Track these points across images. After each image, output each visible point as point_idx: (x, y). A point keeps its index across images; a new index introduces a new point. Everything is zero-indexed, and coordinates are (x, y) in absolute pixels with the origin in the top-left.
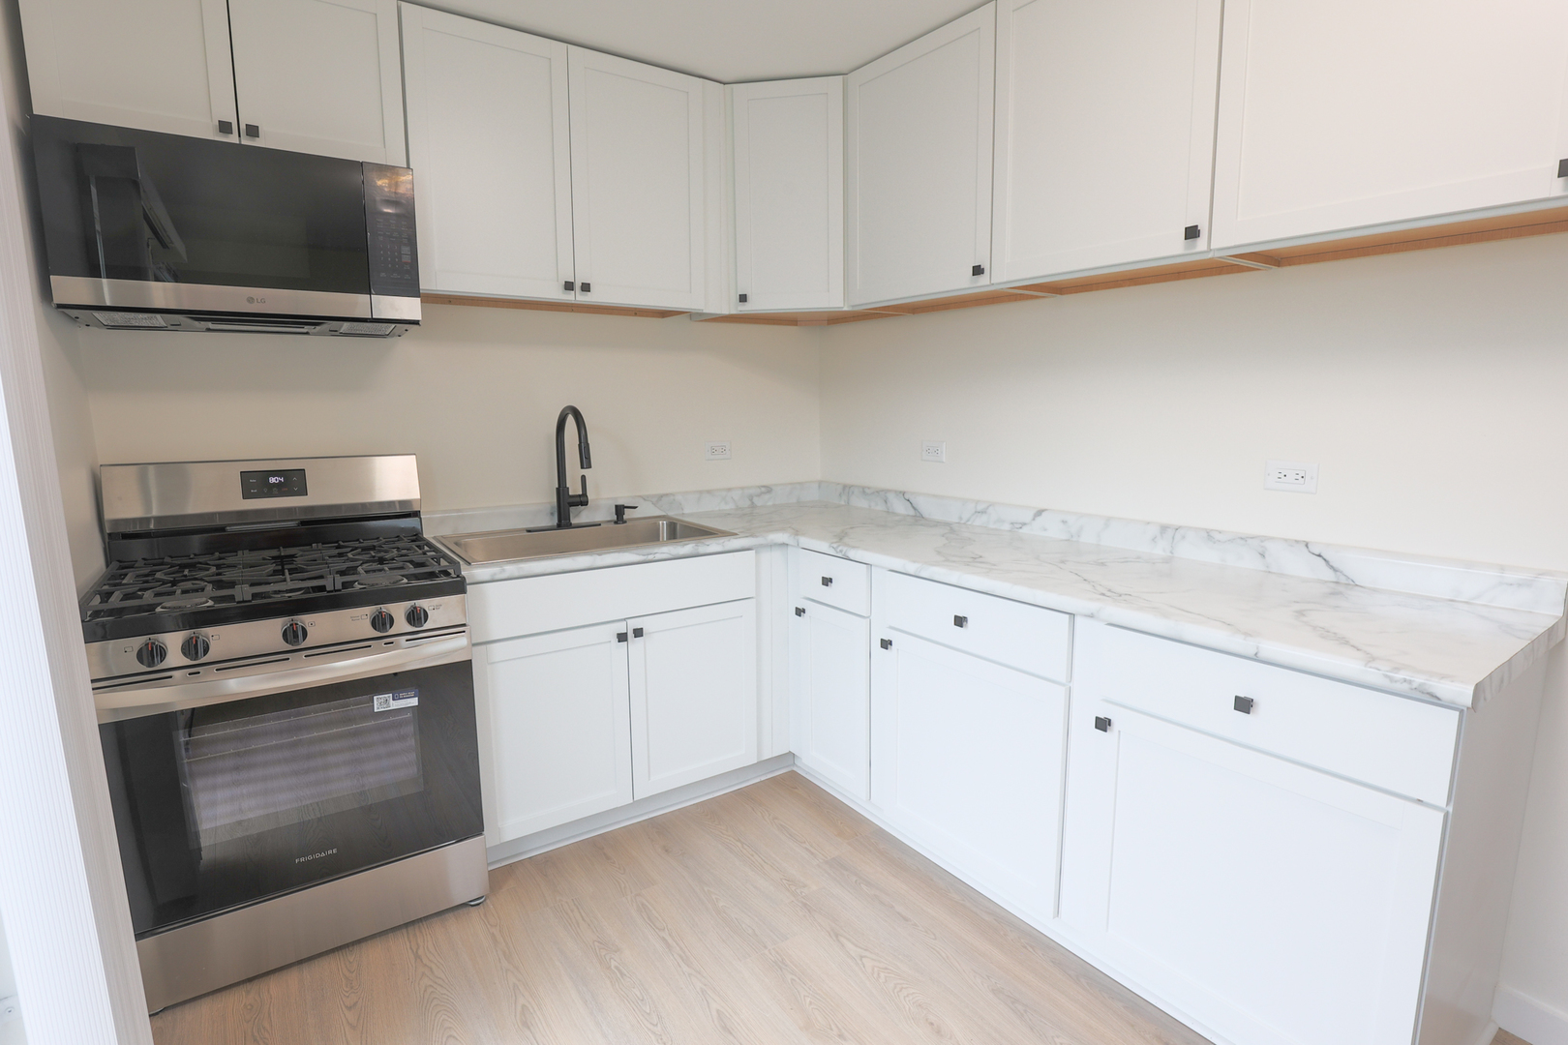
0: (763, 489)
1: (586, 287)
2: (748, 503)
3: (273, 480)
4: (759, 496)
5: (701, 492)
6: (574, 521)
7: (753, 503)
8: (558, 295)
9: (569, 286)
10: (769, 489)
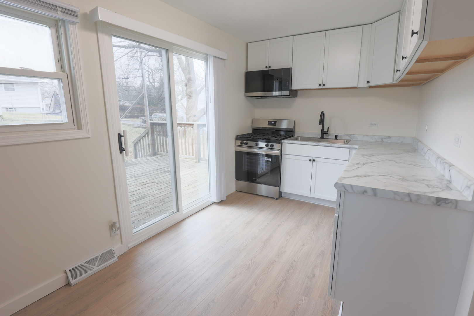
0: (387, 137)
1: (324, 85)
2: (380, 140)
3: (272, 123)
4: (385, 139)
5: (364, 135)
6: (324, 137)
7: (383, 140)
8: (318, 87)
9: (320, 85)
10: (389, 137)
